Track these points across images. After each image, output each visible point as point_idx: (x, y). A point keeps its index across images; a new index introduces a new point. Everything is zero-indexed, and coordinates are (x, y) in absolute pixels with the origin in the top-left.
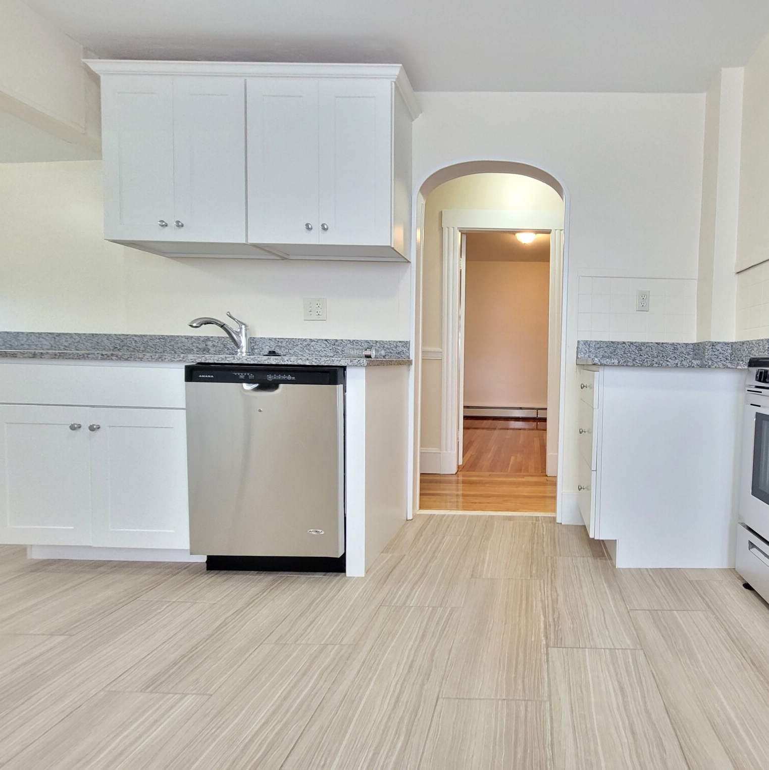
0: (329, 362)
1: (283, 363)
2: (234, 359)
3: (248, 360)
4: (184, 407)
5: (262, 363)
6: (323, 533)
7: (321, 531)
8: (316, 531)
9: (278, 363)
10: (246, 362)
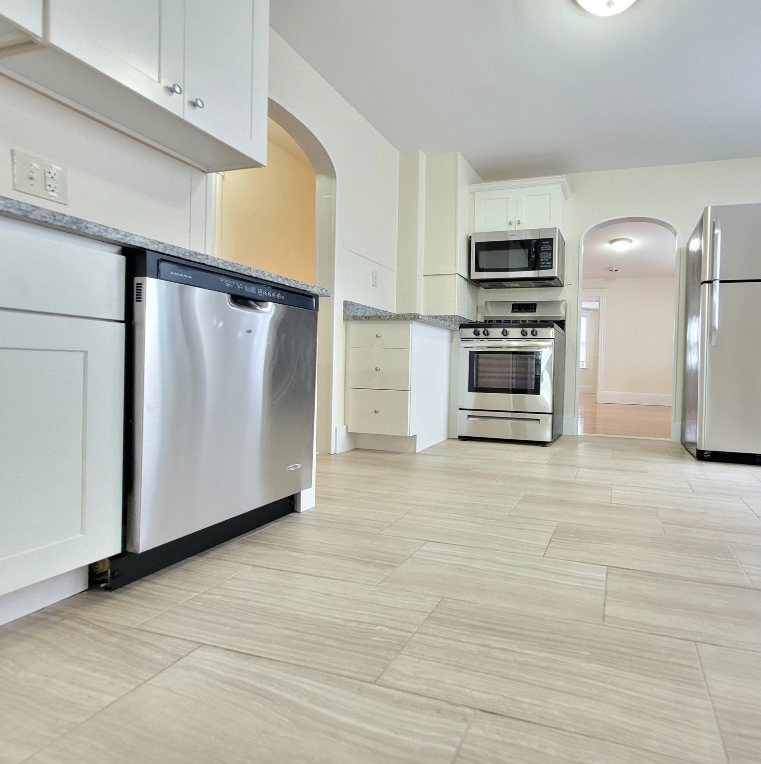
0: (305, 286)
1: (264, 278)
2: (208, 259)
3: (225, 264)
4: (123, 319)
5: (241, 272)
6: (299, 467)
7: (298, 464)
8: (294, 466)
9: (258, 277)
10: (222, 267)
